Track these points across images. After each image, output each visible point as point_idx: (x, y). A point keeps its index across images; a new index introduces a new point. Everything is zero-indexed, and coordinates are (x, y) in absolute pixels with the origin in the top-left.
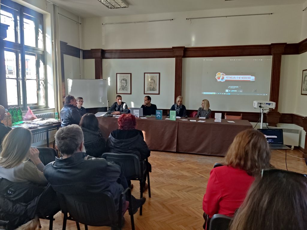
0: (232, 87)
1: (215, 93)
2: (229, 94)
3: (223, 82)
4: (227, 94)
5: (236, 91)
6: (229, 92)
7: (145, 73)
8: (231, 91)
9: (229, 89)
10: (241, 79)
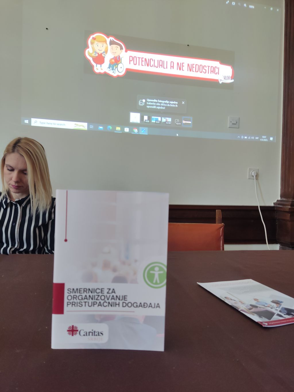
0: (153, 103)
1: (85, 124)
2: (144, 131)
3: (118, 76)
4: (136, 131)
5: (169, 120)
6: (142, 124)
8: (149, 118)
9: (143, 111)
10: (185, 73)
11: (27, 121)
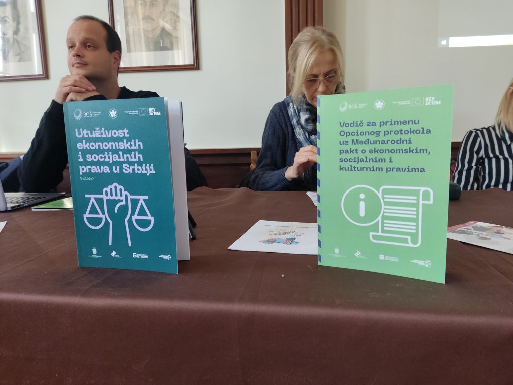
11: (444, 42)
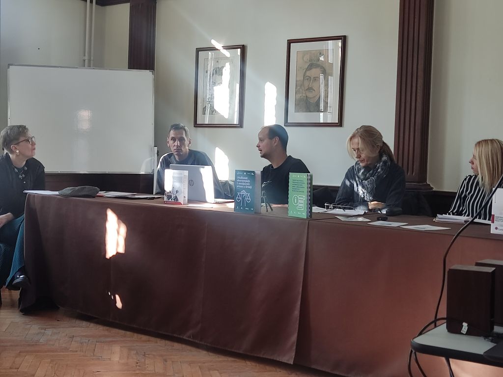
7: (290, 42)
